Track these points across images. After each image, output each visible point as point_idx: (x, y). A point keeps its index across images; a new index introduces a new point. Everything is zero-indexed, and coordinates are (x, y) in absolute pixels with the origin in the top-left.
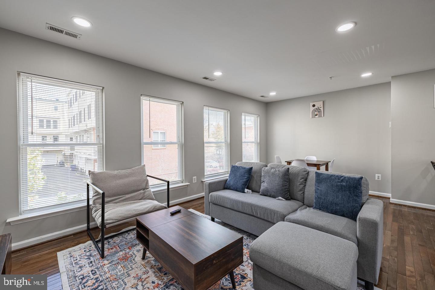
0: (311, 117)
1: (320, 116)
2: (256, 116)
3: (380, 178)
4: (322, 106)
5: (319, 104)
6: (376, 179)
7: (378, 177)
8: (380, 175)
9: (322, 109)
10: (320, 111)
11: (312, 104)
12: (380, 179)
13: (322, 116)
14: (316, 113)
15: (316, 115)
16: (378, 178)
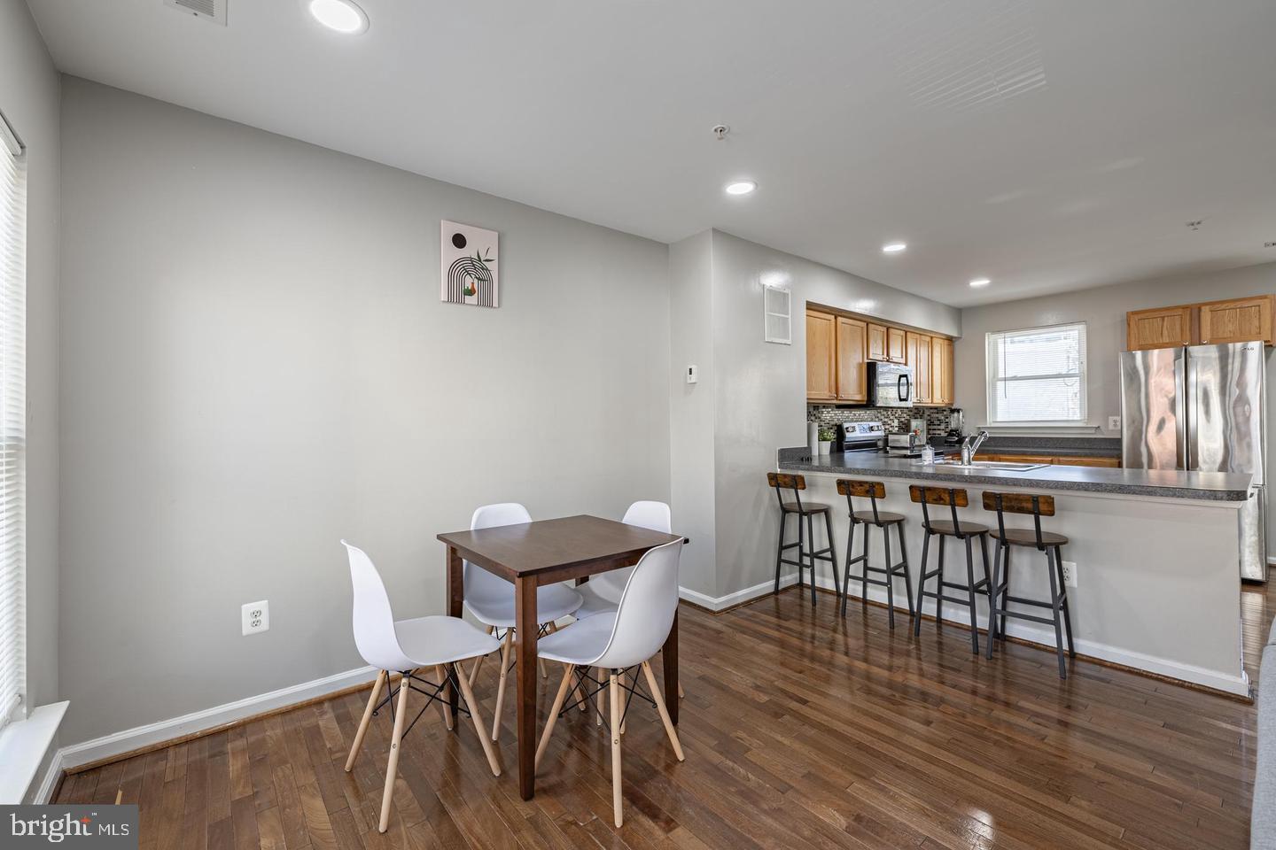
0: (444, 297)
1: (486, 302)
4: (493, 255)
5: (482, 242)
6: (247, 629)
8: (262, 605)
9: (494, 269)
10: (483, 274)
11: (448, 230)
13: (496, 304)
14: (469, 282)
15: (470, 292)
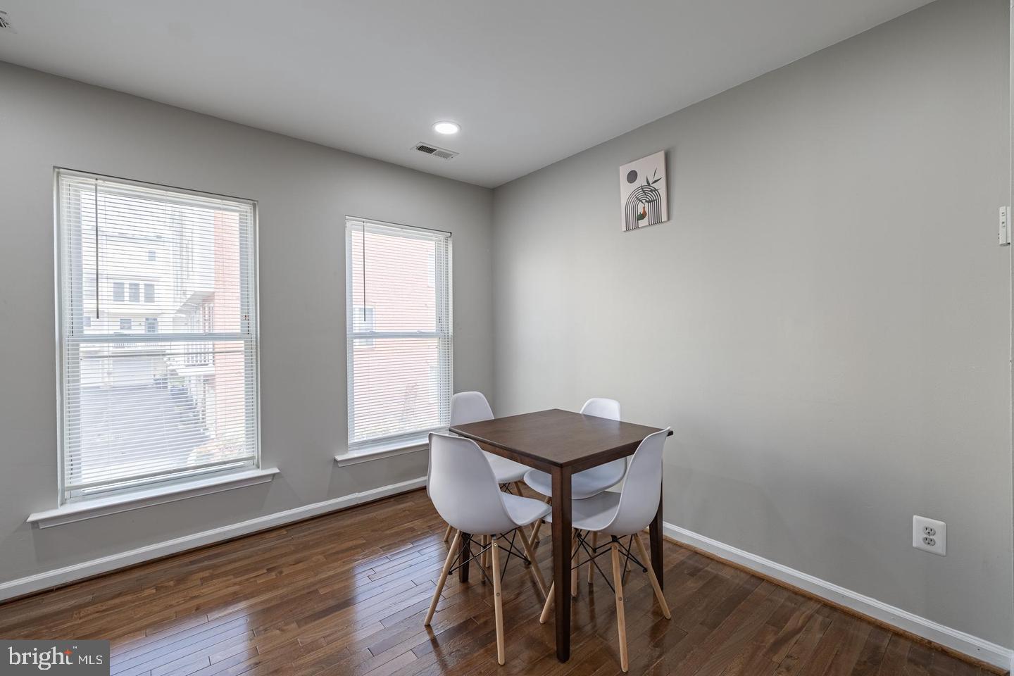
0: (623, 227)
1: (656, 221)
2: (441, 236)
3: (939, 539)
4: (661, 174)
5: (651, 167)
6: (917, 540)
7: (929, 531)
8: (938, 524)
9: (661, 186)
10: (652, 196)
11: (624, 171)
12: (939, 547)
13: (664, 218)
14: (640, 209)
15: (642, 217)
16: (929, 541)
